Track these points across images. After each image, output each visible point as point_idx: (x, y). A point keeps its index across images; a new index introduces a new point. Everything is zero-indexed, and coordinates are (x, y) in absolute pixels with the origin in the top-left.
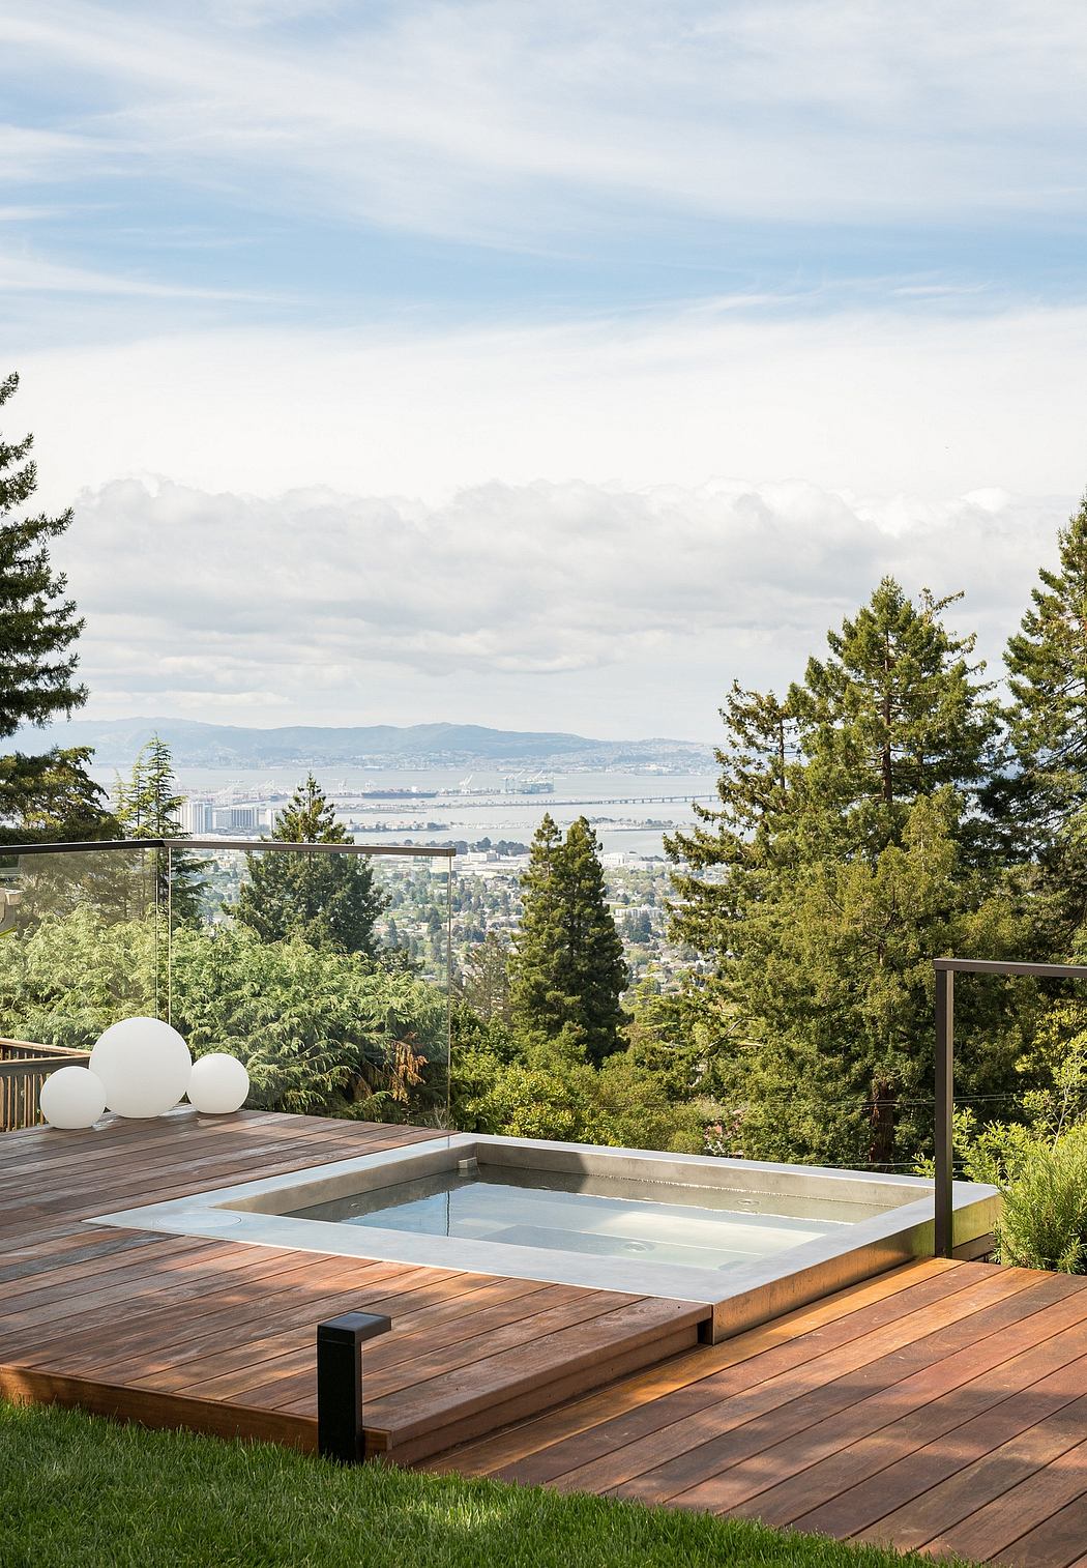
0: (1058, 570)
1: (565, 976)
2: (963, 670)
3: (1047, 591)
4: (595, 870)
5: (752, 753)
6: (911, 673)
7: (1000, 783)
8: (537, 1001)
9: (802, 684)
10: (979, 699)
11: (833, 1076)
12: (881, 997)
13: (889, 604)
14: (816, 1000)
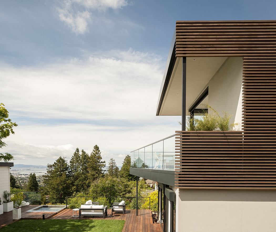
0: (73, 156)
1: (33, 186)
2: (66, 163)
3: (73, 157)
4: (35, 177)
5: (50, 169)
6: (62, 163)
7: (69, 171)
8: (30, 188)
9: (54, 164)
10: (68, 165)
11: (57, 193)
12: (61, 187)
13: (61, 158)
14: (56, 188)
